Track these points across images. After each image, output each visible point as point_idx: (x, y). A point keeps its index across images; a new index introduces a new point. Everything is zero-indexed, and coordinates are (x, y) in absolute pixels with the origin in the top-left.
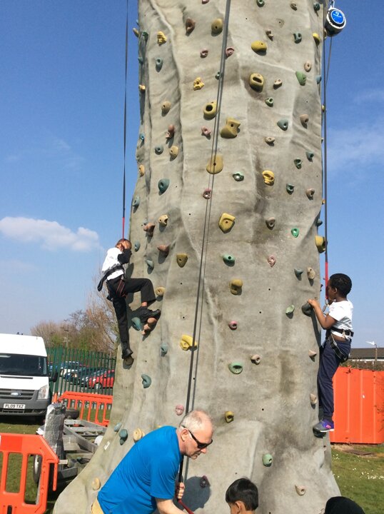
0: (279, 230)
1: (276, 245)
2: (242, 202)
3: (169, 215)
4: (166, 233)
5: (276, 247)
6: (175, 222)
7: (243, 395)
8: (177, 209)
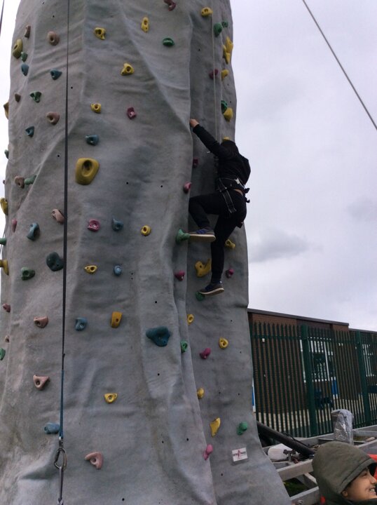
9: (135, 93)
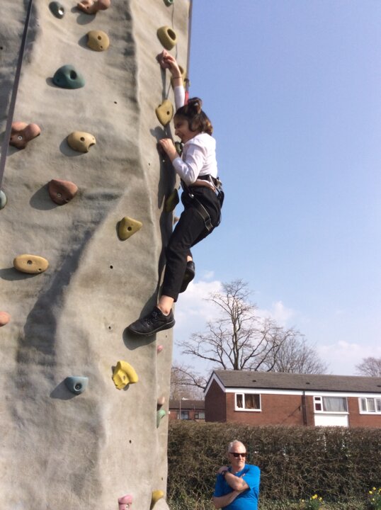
3: (101, 139)
4: (77, 165)
6: (116, 160)
8: (130, 143)
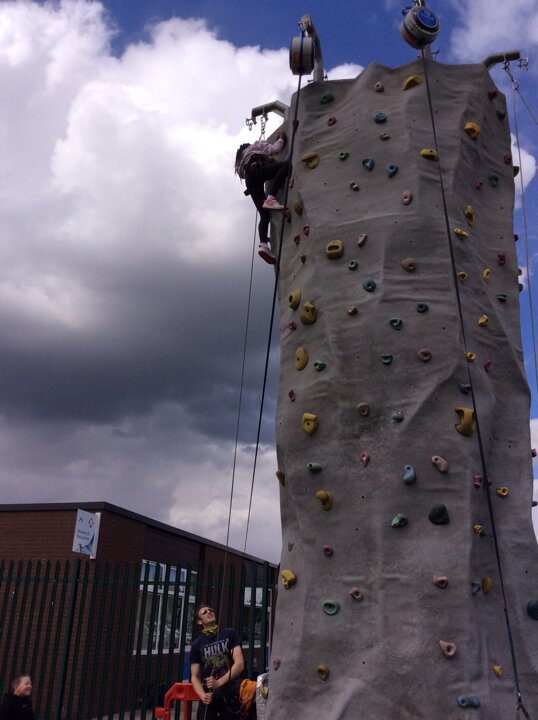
0: (378, 416)
1: (372, 436)
2: (324, 394)
5: (372, 439)
7: (340, 643)
9: (488, 346)
